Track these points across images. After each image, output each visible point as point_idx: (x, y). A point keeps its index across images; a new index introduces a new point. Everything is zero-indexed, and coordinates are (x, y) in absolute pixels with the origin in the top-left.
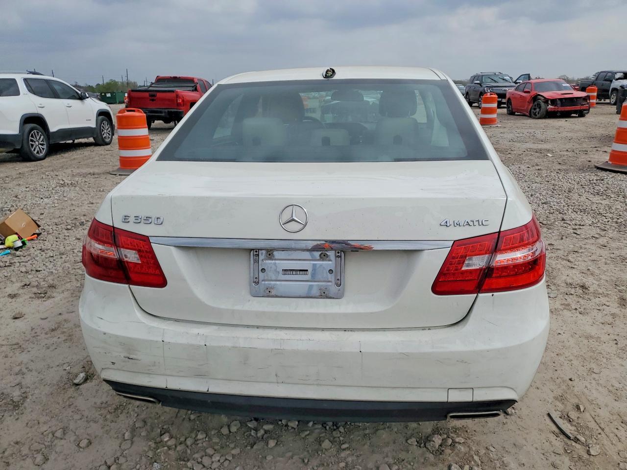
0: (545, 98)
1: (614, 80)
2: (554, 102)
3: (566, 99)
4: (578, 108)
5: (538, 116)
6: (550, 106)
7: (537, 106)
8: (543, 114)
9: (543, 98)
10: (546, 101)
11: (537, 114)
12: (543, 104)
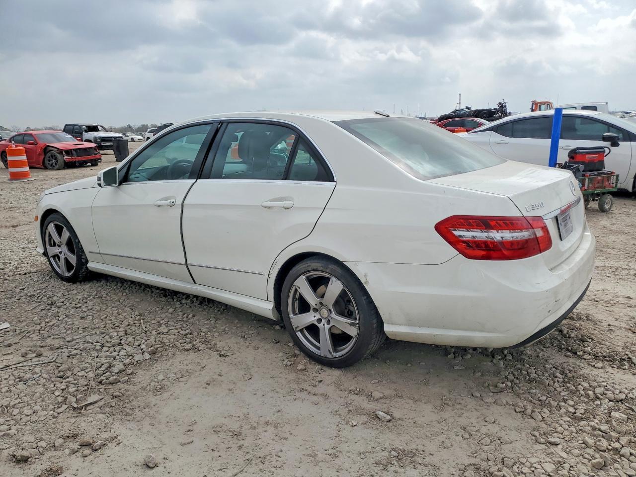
0: (58, 149)
1: (84, 133)
2: (68, 152)
3: (80, 149)
4: (93, 157)
5: (57, 167)
6: (66, 157)
7: (51, 157)
8: (62, 165)
9: (56, 150)
10: (60, 152)
11: (54, 165)
12: (58, 156)
